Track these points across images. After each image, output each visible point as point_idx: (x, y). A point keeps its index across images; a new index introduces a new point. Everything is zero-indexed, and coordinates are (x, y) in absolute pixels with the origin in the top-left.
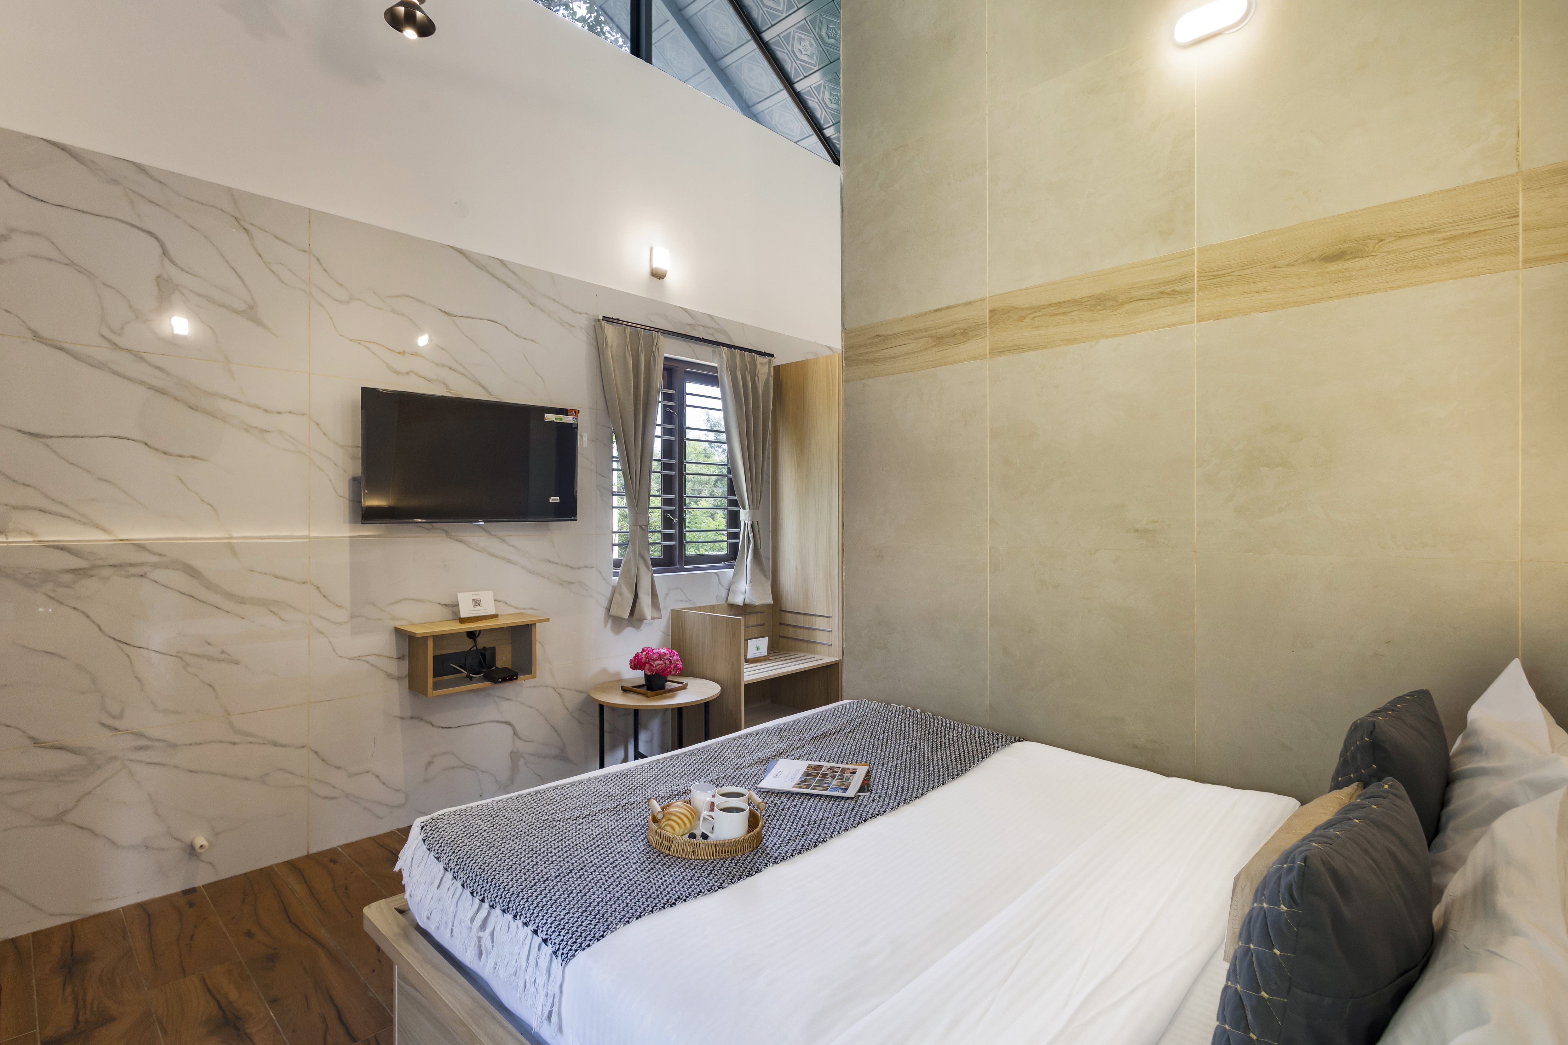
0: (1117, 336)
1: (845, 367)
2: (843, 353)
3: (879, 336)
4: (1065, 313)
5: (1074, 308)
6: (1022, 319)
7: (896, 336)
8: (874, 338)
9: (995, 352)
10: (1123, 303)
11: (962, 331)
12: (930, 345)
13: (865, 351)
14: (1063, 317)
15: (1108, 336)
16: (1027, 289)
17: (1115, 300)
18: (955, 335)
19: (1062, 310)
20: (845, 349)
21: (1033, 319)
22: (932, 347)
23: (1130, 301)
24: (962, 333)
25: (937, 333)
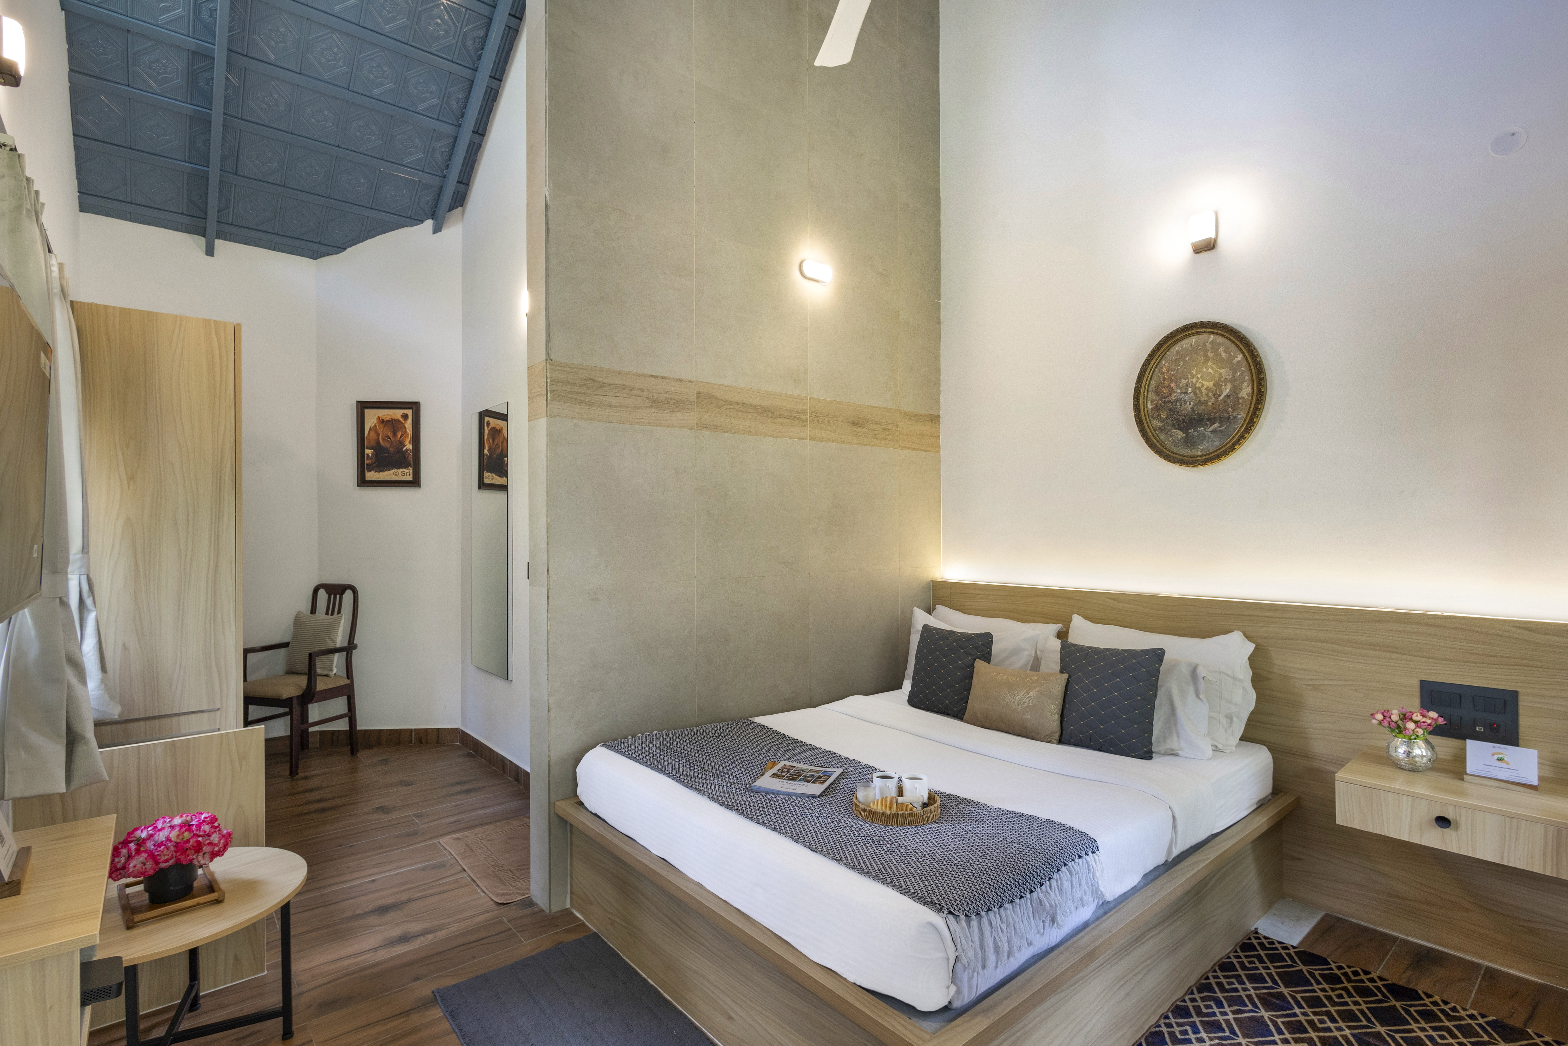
0: (774, 437)
1: (551, 400)
2: (548, 384)
3: (594, 380)
4: (746, 412)
5: (751, 411)
6: (719, 407)
7: (612, 386)
8: (587, 380)
9: (701, 426)
10: (777, 417)
11: (675, 401)
12: (646, 406)
13: (577, 391)
14: (744, 414)
15: (769, 436)
16: (723, 385)
17: (773, 413)
18: (668, 403)
19: (744, 409)
20: (550, 381)
21: (726, 409)
22: (648, 407)
23: (781, 416)
24: (675, 404)
25: (653, 396)
